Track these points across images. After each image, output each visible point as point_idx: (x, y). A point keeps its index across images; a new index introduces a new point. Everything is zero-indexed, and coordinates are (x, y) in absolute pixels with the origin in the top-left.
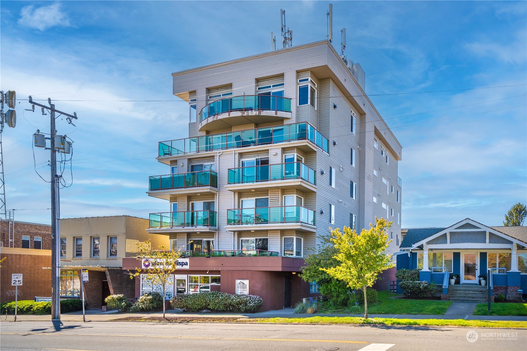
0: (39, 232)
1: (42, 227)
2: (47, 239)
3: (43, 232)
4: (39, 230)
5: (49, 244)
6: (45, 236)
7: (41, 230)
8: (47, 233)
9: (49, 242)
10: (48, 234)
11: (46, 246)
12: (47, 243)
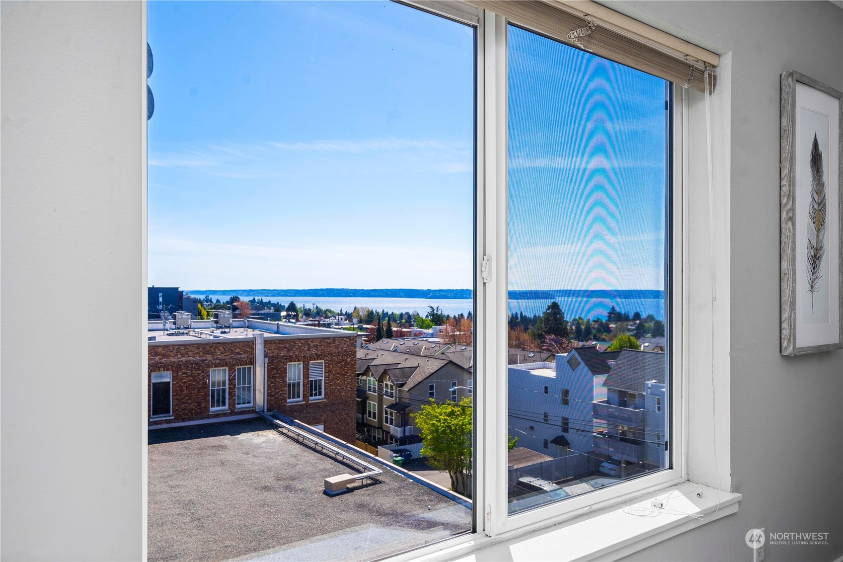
0: (164, 360)
1: (171, 349)
2: (184, 373)
3: (173, 360)
4: (164, 356)
5: (190, 385)
6: (180, 367)
7: (168, 356)
8: (184, 359)
9: (189, 381)
10: (187, 362)
11: (182, 391)
12: (185, 383)
